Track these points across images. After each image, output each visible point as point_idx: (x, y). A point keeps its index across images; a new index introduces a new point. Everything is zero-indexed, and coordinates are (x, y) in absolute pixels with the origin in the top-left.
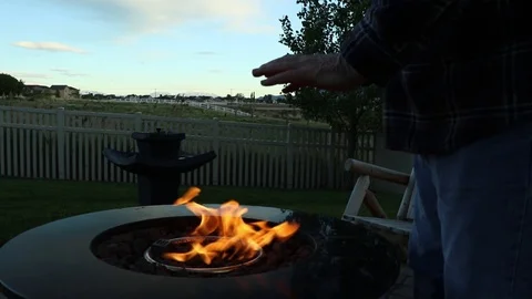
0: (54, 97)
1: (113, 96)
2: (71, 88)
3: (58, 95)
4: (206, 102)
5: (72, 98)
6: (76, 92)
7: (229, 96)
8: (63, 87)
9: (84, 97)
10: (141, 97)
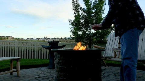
0: (7, 39)
1: (23, 39)
2: (11, 37)
3: (8, 39)
4: (49, 40)
5: (12, 39)
6: (13, 38)
7: (55, 38)
8: (9, 37)
9: (15, 39)
10: (31, 39)
